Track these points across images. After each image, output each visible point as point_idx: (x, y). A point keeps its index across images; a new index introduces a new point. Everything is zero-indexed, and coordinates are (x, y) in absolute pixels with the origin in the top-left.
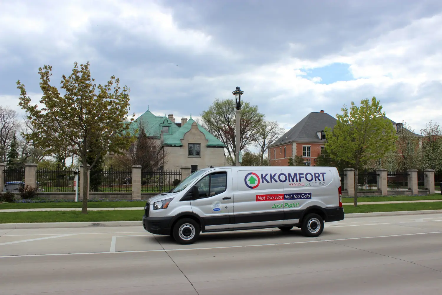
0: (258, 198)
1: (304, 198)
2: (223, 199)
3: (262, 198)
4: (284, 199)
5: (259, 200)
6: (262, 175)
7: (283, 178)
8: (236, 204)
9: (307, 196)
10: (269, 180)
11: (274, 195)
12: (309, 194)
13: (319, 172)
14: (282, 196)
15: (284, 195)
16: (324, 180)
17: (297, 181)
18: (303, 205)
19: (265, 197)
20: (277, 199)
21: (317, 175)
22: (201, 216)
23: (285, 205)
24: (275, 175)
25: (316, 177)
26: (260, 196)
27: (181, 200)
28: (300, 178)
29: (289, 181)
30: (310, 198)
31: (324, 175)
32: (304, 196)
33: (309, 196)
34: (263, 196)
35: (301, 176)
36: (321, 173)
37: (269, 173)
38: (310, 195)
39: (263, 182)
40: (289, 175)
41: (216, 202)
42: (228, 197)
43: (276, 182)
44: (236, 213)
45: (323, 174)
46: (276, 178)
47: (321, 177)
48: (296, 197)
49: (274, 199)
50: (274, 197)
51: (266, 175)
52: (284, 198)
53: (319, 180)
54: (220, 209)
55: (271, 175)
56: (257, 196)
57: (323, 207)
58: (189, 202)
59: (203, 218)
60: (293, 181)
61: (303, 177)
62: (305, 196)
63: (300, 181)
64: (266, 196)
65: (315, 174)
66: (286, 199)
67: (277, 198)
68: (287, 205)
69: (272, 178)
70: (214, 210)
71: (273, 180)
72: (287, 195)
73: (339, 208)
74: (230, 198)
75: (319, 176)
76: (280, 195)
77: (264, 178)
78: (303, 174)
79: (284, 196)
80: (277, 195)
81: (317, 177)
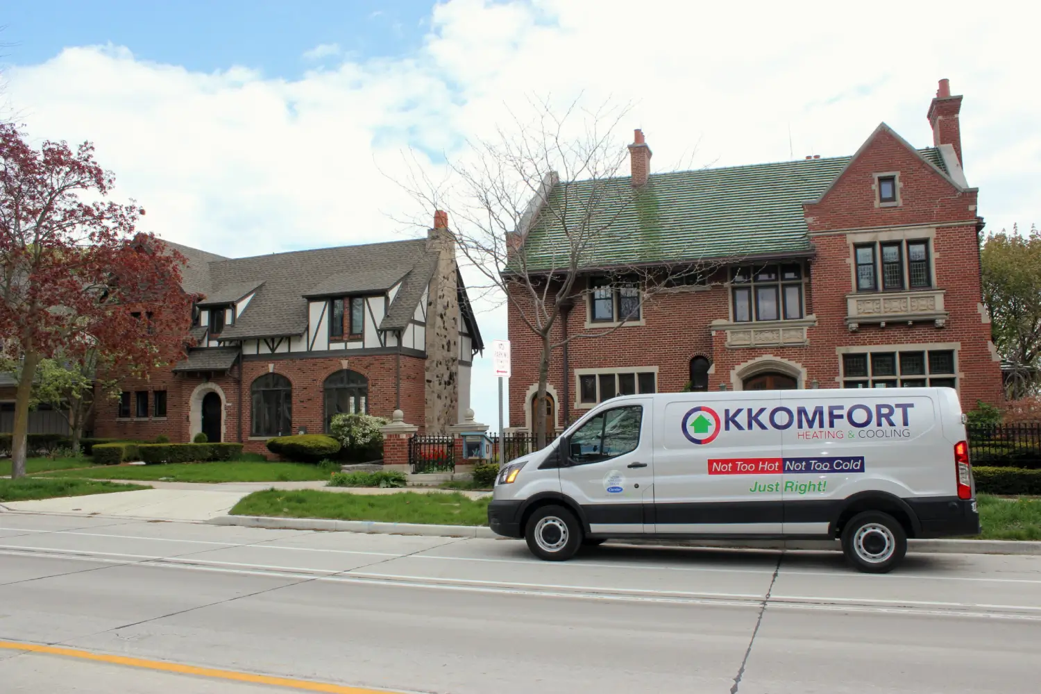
0: (714, 466)
1: (842, 471)
2: (629, 467)
3: (724, 468)
4: (784, 471)
5: (716, 472)
6: (727, 411)
7: (781, 418)
8: (659, 479)
9: (851, 465)
10: (744, 423)
11: (756, 461)
12: (856, 459)
13: (892, 403)
14: (777, 464)
15: (785, 460)
16: (906, 423)
17: (821, 425)
18: (841, 487)
19: (732, 466)
20: (763, 471)
21: (885, 411)
22: (581, 502)
23: (786, 486)
24: (762, 410)
25: (879, 415)
26: (717, 461)
27: (541, 467)
28: (832, 417)
29: (800, 426)
30: (862, 470)
31: (909, 409)
32: (842, 465)
33: (856, 466)
34: (726, 462)
35: (836, 412)
36: (897, 406)
37: (745, 407)
38: (859, 464)
39: (727, 428)
40: (802, 411)
41: (613, 473)
42: (641, 462)
43: (763, 427)
44: (659, 500)
45: (905, 407)
46: (764, 418)
47: (897, 417)
48: (818, 466)
49: (756, 471)
50: (756, 465)
51: (739, 411)
52: (782, 469)
53: (892, 424)
54: (622, 490)
55: (750, 411)
56: (711, 462)
57: (901, 495)
58: (555, 470)
59: (583, 506)
60: (811, 424)
61: (841, 417)
62: (846, 466)
63: (832, 425)
64: (734, 461)
65: (879, 407)
66: (789, 471)
67: (763, 468)
68: (791, 487)
69: (753, 418)
70: (608, 490)
71: (753, 422)
72: (791, 460)
73: (958, 502)
74: (644, 465)
75: (891, 412)
76: (773, 461)
77: (731, 419)
78: (841, 408)
79: (783, 465)
80: (764, 461)
81: (885, 415)
